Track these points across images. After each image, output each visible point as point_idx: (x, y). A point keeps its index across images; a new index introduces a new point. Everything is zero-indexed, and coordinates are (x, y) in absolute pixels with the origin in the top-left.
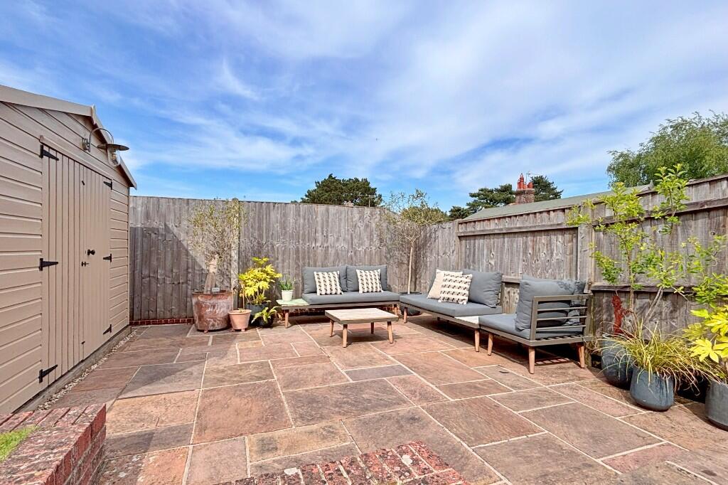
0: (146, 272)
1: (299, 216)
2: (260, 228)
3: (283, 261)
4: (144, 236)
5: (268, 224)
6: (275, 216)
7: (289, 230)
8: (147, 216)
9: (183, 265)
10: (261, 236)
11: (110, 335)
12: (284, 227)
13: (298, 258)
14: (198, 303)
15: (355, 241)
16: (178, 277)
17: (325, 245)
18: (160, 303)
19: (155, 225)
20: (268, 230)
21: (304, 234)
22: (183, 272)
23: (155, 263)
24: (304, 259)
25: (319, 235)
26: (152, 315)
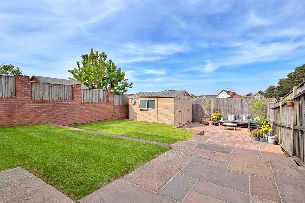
0: (196, 112)
1: (227, 101)
2: (218, 104)
3: (223, 112)
4: (195, 106)
5: (220, 103)
6: (221, 101)
7: (225, 104)
8: (196, 102)
9: (202, 111)
10: (218, 106)
11: (188, 122)
12: (223, 104)
13: (227, 111)
14: (203, 119)
15: (244, 107)
16: (201, 113)
17: (234, 108)
18: (198, 118)
19: (197, 104)
20: (219, 104)
21: (229, 105)
22: (202, 113)
23: (197, 111)
24: (228, 111)
25: (233, 106)
26: (197, 121)
